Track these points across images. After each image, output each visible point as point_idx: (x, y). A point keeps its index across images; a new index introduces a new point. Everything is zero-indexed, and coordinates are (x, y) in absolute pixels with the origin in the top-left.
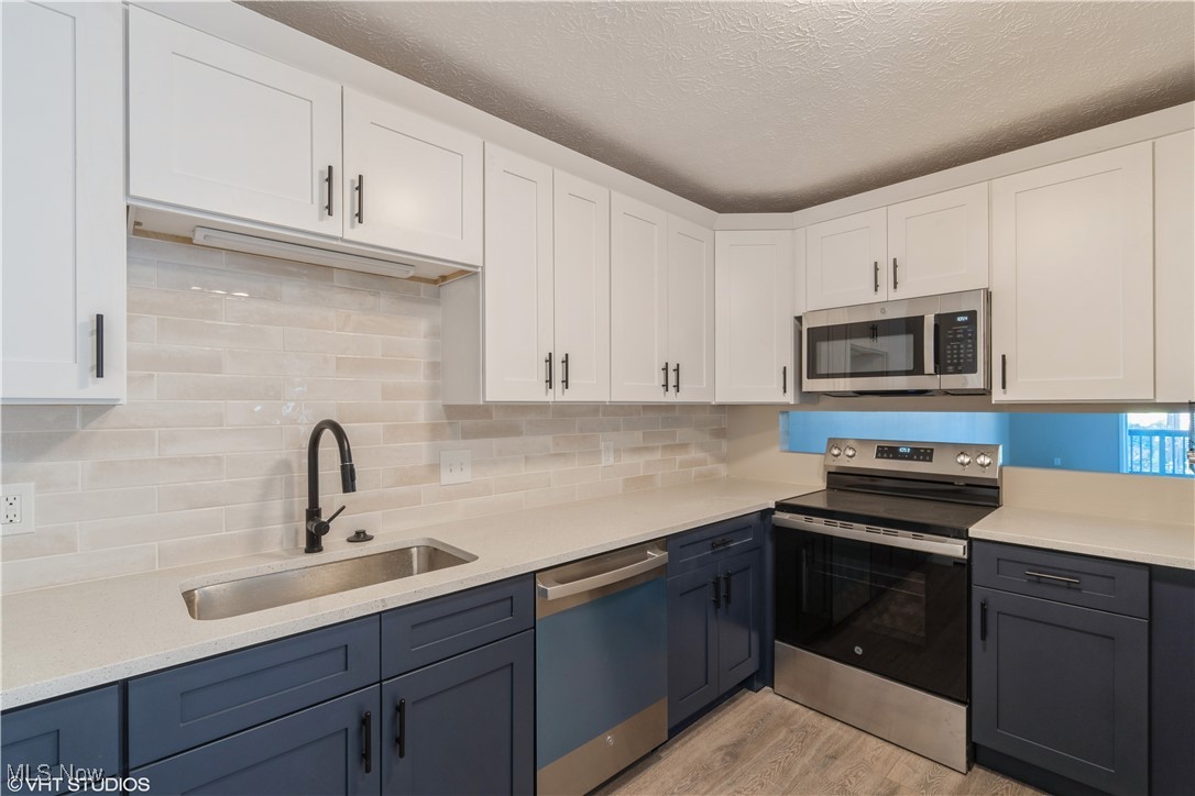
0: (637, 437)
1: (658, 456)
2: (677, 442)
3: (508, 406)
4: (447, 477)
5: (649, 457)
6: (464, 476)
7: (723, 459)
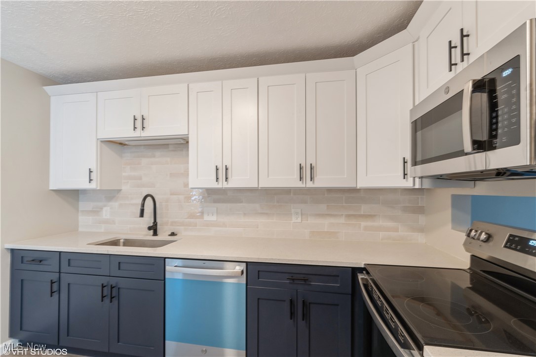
0: (323, 208)
1: (342, 220)
2: (362, 213)
3: (237, 190)
4: (207, 218)
5: (333, 220)
6: (213, 218)
7: (422, 230)
